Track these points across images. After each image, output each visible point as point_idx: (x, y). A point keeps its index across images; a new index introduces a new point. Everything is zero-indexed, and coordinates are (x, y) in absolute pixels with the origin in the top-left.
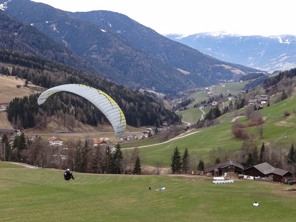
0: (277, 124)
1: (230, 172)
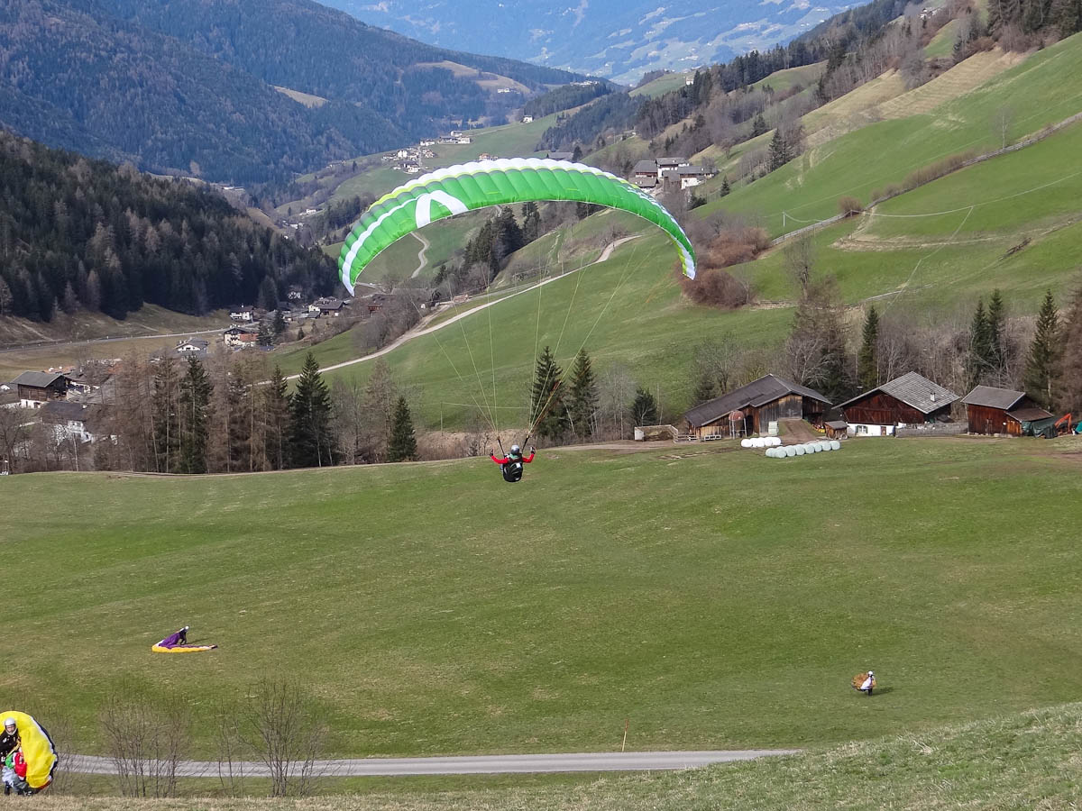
0: (842, 246)
1: (787, 416)
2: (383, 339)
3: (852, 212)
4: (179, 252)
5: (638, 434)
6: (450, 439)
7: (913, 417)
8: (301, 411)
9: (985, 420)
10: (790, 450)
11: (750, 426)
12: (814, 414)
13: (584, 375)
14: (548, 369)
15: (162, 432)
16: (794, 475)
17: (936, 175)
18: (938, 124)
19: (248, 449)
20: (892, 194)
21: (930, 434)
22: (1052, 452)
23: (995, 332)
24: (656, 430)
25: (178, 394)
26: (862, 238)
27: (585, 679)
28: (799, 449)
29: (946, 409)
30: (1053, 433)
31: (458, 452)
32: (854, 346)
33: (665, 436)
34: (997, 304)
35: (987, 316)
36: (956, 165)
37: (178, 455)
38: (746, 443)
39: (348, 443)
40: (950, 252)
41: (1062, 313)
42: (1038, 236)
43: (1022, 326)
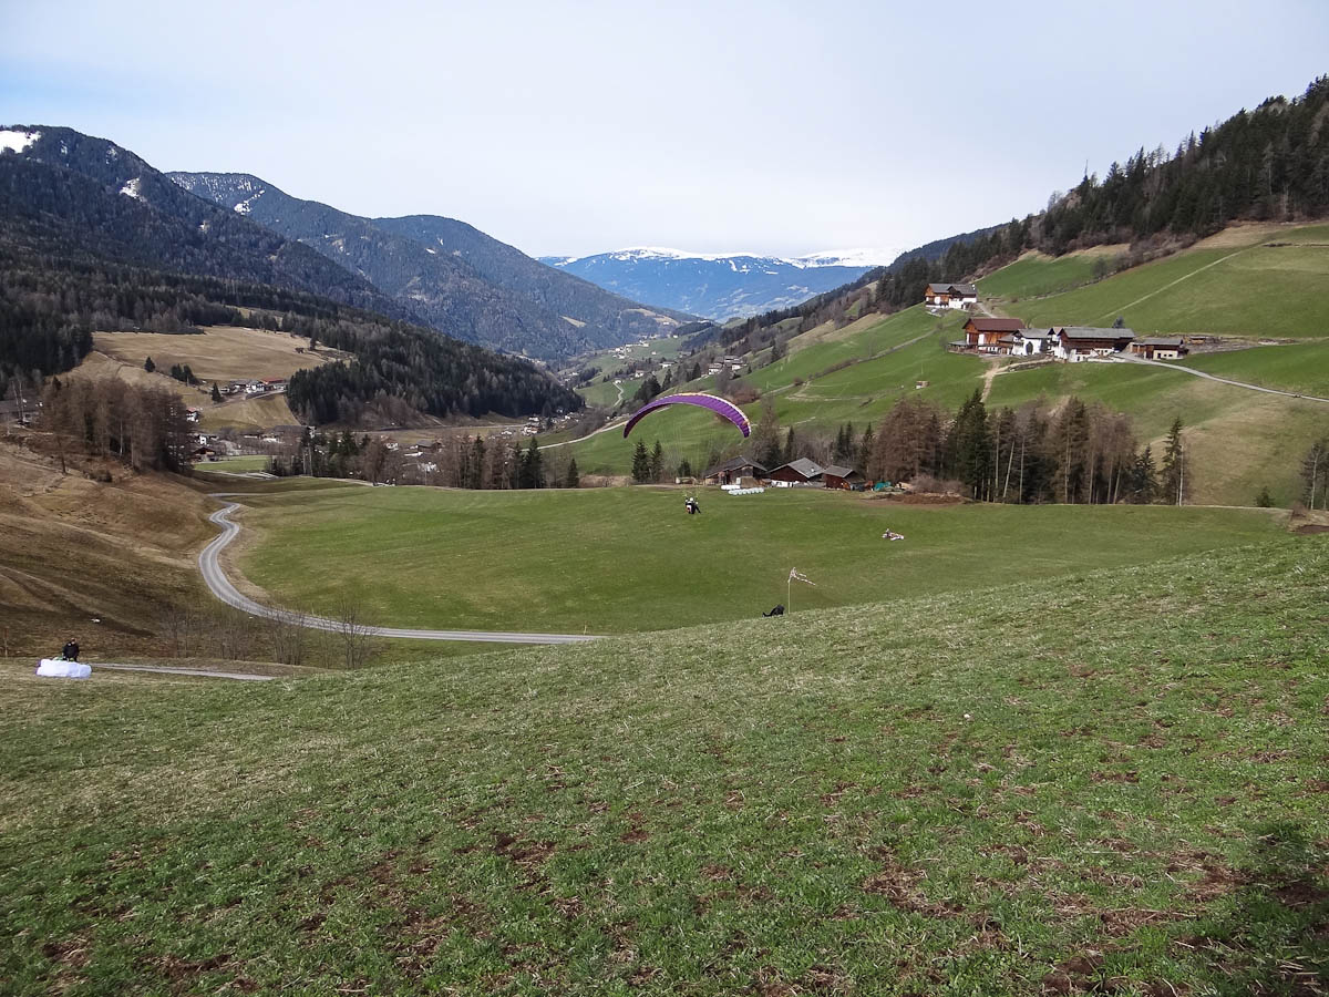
0: (790, 399)
1: (745, 475)
2: (586, 432)
3: (799, 383)
4: (507, 389)
5: (678, 481)
6: (596, 479)
7: (803, 479)
8: (529, 462)
9: (833, 482)
10: (744, 491)
11: (728, 480)
12: (758, 475)
13: (658, 450)
14: (642, 449)
15: (463, 469)
16: (737, 503)
17: (838, 368)
18: (845, 345)
19: (501, 479)
20: (818, 376)
21: (809, 487)
22: (858, 498)
23: (848, 442)
24: (686, 479)
25: (470, 452)
26: (799, 396)
27: (595, 597)
28: (748, 491)
29: (820, 476)
30: (863, 489)
31: (599, 485)
32: (783, 445)
33: (690, 482)
34: (850, 428)
35: (845, 434)
36: (848, 364)
37: (469, 480)
38: (724, 487)
39: (549, 479)
40: (838, 404)
41: (876, 435)
42: (877, 398)
43: (858, 438)
